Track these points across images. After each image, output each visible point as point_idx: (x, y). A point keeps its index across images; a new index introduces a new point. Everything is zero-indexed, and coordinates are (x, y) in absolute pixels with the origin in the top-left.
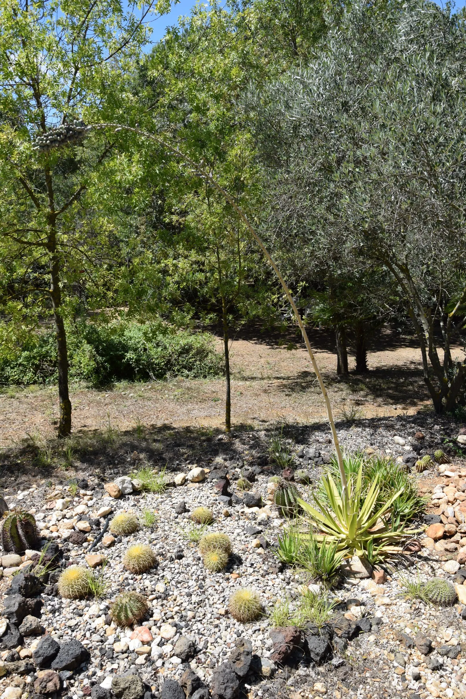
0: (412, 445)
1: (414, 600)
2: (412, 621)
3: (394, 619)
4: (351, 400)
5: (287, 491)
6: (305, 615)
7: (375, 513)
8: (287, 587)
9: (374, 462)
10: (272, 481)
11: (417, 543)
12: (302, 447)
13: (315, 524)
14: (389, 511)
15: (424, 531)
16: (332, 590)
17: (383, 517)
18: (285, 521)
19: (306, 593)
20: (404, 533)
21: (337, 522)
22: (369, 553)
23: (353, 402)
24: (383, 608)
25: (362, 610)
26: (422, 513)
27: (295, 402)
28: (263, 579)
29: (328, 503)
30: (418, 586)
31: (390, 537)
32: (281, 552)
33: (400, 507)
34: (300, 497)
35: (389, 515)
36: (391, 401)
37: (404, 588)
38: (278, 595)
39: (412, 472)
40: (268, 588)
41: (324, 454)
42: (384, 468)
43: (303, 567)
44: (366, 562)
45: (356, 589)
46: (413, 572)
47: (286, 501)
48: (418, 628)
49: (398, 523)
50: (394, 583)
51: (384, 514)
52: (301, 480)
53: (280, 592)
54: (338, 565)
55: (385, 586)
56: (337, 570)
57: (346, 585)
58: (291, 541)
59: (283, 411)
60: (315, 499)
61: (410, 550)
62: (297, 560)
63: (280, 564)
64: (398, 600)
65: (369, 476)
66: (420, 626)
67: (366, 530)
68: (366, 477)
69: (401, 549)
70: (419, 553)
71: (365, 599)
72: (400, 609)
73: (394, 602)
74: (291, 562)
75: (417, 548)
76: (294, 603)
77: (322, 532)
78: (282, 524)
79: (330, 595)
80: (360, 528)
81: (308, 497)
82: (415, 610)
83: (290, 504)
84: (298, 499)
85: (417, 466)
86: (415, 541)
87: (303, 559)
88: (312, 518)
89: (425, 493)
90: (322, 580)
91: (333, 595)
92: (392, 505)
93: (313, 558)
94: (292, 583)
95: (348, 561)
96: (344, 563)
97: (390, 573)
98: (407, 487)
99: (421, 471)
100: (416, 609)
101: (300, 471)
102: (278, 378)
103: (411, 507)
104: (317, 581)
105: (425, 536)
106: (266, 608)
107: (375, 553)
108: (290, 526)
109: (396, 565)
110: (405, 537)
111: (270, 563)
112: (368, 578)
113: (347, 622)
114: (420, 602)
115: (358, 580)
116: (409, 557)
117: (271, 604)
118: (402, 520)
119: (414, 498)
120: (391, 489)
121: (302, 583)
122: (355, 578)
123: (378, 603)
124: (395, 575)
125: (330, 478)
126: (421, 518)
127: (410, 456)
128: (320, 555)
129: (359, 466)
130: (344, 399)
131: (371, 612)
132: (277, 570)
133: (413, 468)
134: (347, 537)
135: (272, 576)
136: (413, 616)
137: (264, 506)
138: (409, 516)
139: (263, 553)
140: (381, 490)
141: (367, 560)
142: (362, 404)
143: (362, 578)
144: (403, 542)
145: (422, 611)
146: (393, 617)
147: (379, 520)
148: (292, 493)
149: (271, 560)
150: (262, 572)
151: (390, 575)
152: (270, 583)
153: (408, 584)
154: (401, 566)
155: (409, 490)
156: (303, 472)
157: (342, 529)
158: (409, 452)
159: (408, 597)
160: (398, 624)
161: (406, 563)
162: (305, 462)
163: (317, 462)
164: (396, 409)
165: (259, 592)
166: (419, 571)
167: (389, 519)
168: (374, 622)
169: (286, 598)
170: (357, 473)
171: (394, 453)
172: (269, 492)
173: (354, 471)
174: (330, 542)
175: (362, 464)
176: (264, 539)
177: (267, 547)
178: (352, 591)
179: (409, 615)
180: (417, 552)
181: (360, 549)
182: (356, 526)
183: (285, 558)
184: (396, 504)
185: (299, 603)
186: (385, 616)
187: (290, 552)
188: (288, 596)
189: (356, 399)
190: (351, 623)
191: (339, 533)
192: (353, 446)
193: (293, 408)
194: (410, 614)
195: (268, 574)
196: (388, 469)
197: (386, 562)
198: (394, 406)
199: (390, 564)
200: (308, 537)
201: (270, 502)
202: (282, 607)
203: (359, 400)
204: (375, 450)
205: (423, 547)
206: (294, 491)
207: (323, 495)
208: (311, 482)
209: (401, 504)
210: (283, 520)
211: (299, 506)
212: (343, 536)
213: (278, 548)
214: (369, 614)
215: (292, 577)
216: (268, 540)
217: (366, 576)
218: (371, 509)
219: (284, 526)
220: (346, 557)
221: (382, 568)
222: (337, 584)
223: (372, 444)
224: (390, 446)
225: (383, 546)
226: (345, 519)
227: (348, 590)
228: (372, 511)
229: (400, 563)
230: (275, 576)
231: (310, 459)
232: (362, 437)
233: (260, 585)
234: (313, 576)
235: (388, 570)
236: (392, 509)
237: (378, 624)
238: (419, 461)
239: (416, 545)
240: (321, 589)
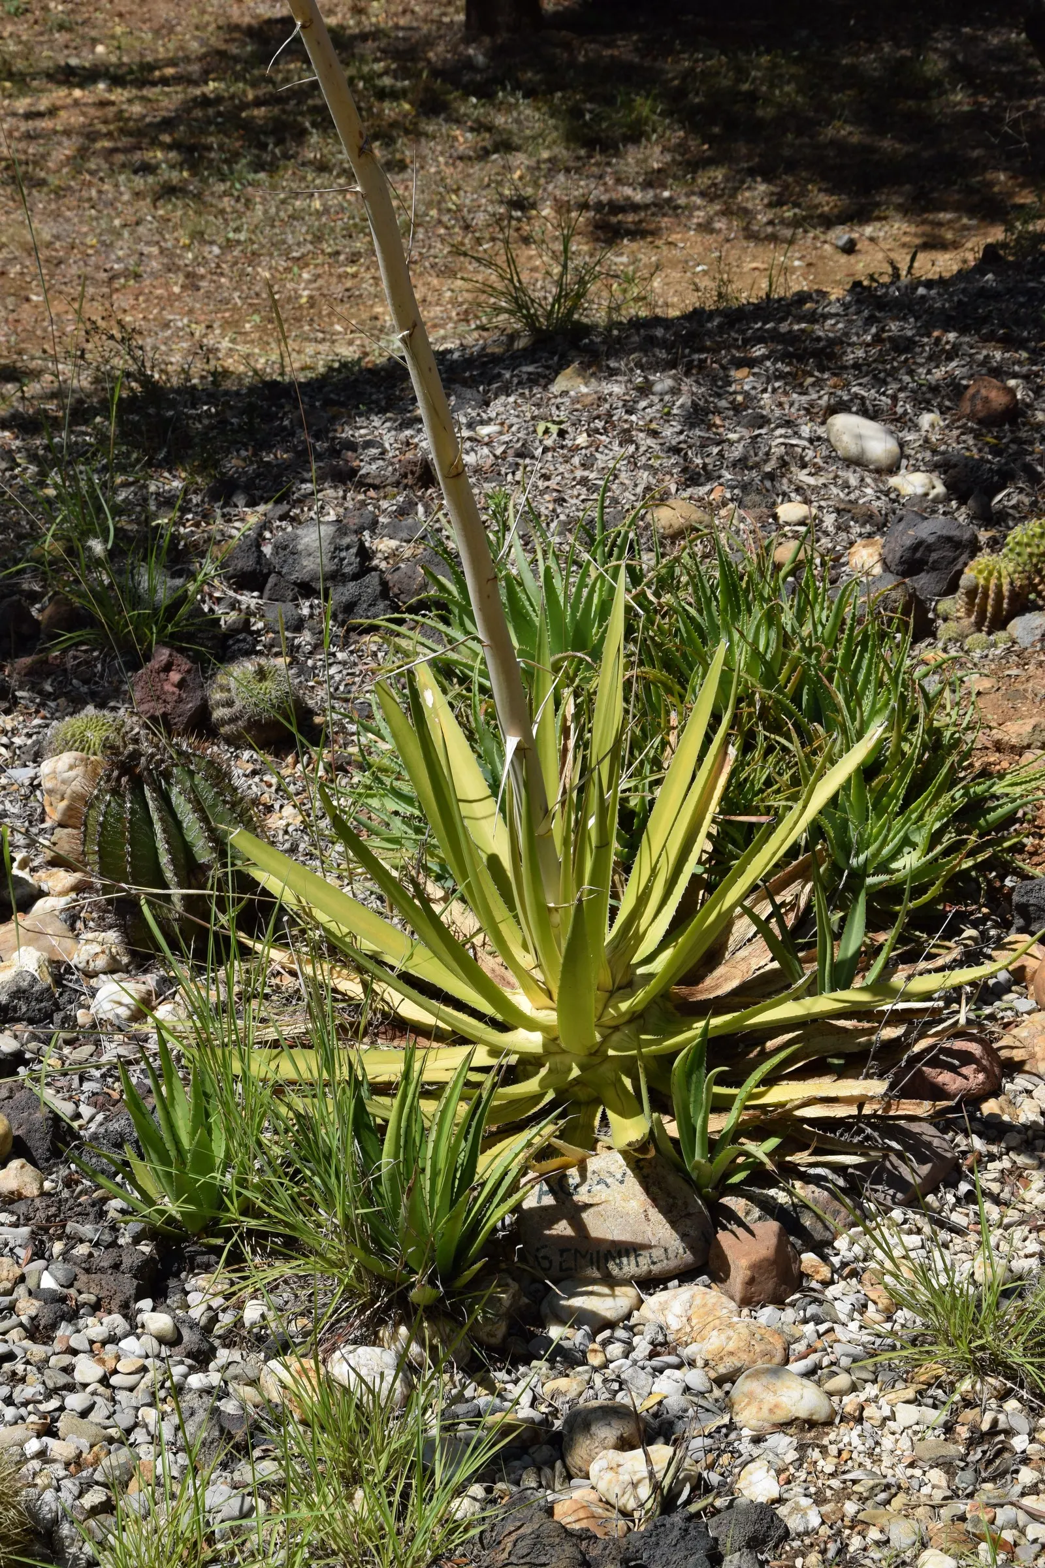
0: (943, 466)
1: (965, 1385)
2: (961, 1506)
3: (850, 1508)
4: (562, 207)
5: (164, 799)
6: (311, 1535)
7: (710, 888)
8: (196, 1381)
9: (696, 581)
10: (67, 746)
11: (975, 1048)
12: (253, 517)
13: (352, 987)
14: (803, 873)
15: (1019, 976)
16: (475, 1369)
17: (764, 910)
18: (166, 983)
19: (311, 1397)
20: (892, 993)
21: (489, 964)
22: (688, 1128)
23: (581, 219)
24: (783, 1445)
25: (660, 1466)
26: (1007, 869)
27: (198, 236)
28: (38, 1351)
29: (427, 848)
30: (989, 1299)
31: (810, 1025)
32: (145, 1172)
33: (863, 845)
34: (252, 827)
35: (800, 892)
36: (826, 202)
37: (901, 1315)
38: (139, 1435)
39: (944, 630)
40: (75, 1401)
41: (394, 555)
42: (758, 612)
43: (291, 1247)
44: (673, 1180)
45: (615, 1349)
46: (957, 1218)
47: (164, 859)
48: (997, 1544)
49: (856, 938)
50: (842, 1297)
51: (766, 888)
52: (254, 725)
53: (150, 1415)
54: (499, 1215)
55: (790, 1314)
56: (497, 1248)
57: (555, 1332)
58: (202, 1096)
59: (122, 301)
60: (345, 833)
61: (936, 1092)
62: (248, 1209)
63: (146, 1248)
64: (871, 1390)
65: (668, 664)
66: (1008, 1535)
67: (664, 996)
68: (653, 673)
69: (877, 1087)
70: (990, 1107)
71: (675, 1402)
72: (887, 1442)
73: (850, 1403)
74: (212, 1228)
75: (974, 1078)
76: (244, 1472)
77: (399, 1026)
78: (143, 1008)
79: (460, 1398)
80: (628, 985)
81: (306, 828)
82: (971, 1443)
83: (191, 872)
84: (237, 836)
85: (972, 593)
86: (960, 1034)
87: (283, 1198)
88: (333, 950)
89: (1019, 750)
90: (407, 1313)
91: (484, 1399)
92: (816, 830)
93: (344, 1188)
94: (223, 1355)
95: (558, 1186)
96: (535, 1197)
97: (819, 1234)
98: (904, 719)
99: (1000, 622)
100: (977, 1438)
101: (248, 666)
102: (68, 76)
103: (935, 838)
104: (378, 1320)
105: (1024, 1005)
106: (65, 1529)
107: (719, 1124)
108: (195, 1011)
109: (854, 1189)
110: (897, 1018)
111: (82, 1250)
112: (686, 1276)
113: (569, 1550)
114: (1004, 1396)
115: (626, 1296)
116: (926, 1130)
117: (95, 1497)
118: (875, 923)
119: (951, 782)
120: (806, 738)
121: (284, 1347)
122: (611, 1282)
123: (749, 1417)
124: (844, 1247)
125: (431, 697)
126: (998, 899)
127: (926, 530)
128: (386, 1160)
129: (605, 610)
130: (521, 204)
131: (714, 1478)
132: (129, 1285)
133: (946, 605)
134: (552, 1045)
135: (95, 1327)
136: (964, 1479)
137: (26, 905)
138: (918, 892)
139: (31, 1190)
140: (747, 747)
141: (680, 1169)
142: (638, 233)
143: (650, 1283)
144: (894, 1047)
145: (1020, 1443)
146: (844, 1494)
147: (743, 927)
148: (198, 806)
149: (87, 1230)
150: (28, 1308)
151: (821, 1248)
152: (87, 1370)
153: (923, 1295)
154: (884, 1193)
155: (917, 736)
156: (261, 674)
157: (522, 1001)
158: (925, 507)
159: (931, 1369)
160: (874, 1534)
161: (914, 1172)
162: (280, 611)
163: (349, 608)
164: (850, 248)
165: (18, 1432)
166: (992, 1211)
167: (805, 920)
168: (728, 1533)
169: (187, 1449)
170: (596, 654)
171: (829, 521)
172: (55, 813)
173: (580, 639)
174: (442, 1086)
175: (622, 598)
176: (35, 1102)
177: (55, 1153)
178: (595, 1360)
179: (937, 1476)
180: (974, 1100)
181: (630, 1109)
182: (601, 975)
183: (172, 1207)
184: (843, 828)
185: (268, 1469)
186: (797, 1489)
187: (204, 1162)
188: (198, 1429)
189: (598, 194)
190: (594, 1552)
191: (503, 1027)
192: (575, 498)
193: (192, 282)
194: (948, 1466)
195: (72, 1316)
196: (787, 619)
197: (792, 1172)
198: (840, 234)
199: (818, 1180)
200: (307, 1064)
201: (62, 879)
202: (165, 1508)
203: (615, 208)
204: (712, 508)
205: (1013, 1068)
206: (208, 794)
207: (392, 805)
208: (316, 736)
209: (873, 826)
210: (150, 980)
211: (246, 883)
212: (528, 1041)
213: (129, 1153)
214: (701, 1487)
215: (226, 1319)
216: (65, 1109)
217: (672, 1264)
218: (691, 867)
219: (163, 1012)
220: (553, 1163)
221: (770, 1209)
222: (501, 1329)
223: (692, 478)
224: (803, 477)
225: (770, 1081)
226: (533, 938)
227: (568, 1359)
228: (695, 879)
229: (875, 1173)
230: (116, 1321)
231: (306, 589)
232: (626, 438)
233: (23, 1393)
234: (350, 1293)
235: (807, 1221)
236: (816, 861)
237: (755, 1543)
238: (984, 559)
239: (967, 1058)
240: (407, 1368)
